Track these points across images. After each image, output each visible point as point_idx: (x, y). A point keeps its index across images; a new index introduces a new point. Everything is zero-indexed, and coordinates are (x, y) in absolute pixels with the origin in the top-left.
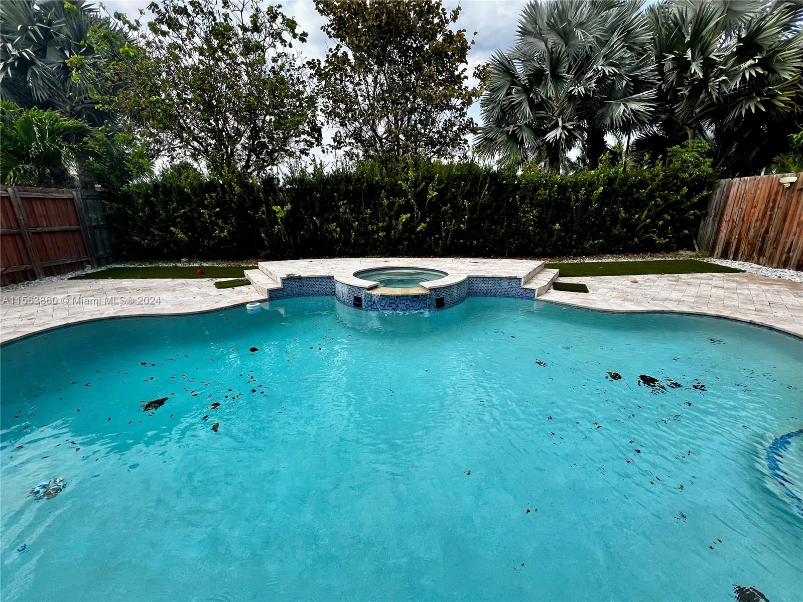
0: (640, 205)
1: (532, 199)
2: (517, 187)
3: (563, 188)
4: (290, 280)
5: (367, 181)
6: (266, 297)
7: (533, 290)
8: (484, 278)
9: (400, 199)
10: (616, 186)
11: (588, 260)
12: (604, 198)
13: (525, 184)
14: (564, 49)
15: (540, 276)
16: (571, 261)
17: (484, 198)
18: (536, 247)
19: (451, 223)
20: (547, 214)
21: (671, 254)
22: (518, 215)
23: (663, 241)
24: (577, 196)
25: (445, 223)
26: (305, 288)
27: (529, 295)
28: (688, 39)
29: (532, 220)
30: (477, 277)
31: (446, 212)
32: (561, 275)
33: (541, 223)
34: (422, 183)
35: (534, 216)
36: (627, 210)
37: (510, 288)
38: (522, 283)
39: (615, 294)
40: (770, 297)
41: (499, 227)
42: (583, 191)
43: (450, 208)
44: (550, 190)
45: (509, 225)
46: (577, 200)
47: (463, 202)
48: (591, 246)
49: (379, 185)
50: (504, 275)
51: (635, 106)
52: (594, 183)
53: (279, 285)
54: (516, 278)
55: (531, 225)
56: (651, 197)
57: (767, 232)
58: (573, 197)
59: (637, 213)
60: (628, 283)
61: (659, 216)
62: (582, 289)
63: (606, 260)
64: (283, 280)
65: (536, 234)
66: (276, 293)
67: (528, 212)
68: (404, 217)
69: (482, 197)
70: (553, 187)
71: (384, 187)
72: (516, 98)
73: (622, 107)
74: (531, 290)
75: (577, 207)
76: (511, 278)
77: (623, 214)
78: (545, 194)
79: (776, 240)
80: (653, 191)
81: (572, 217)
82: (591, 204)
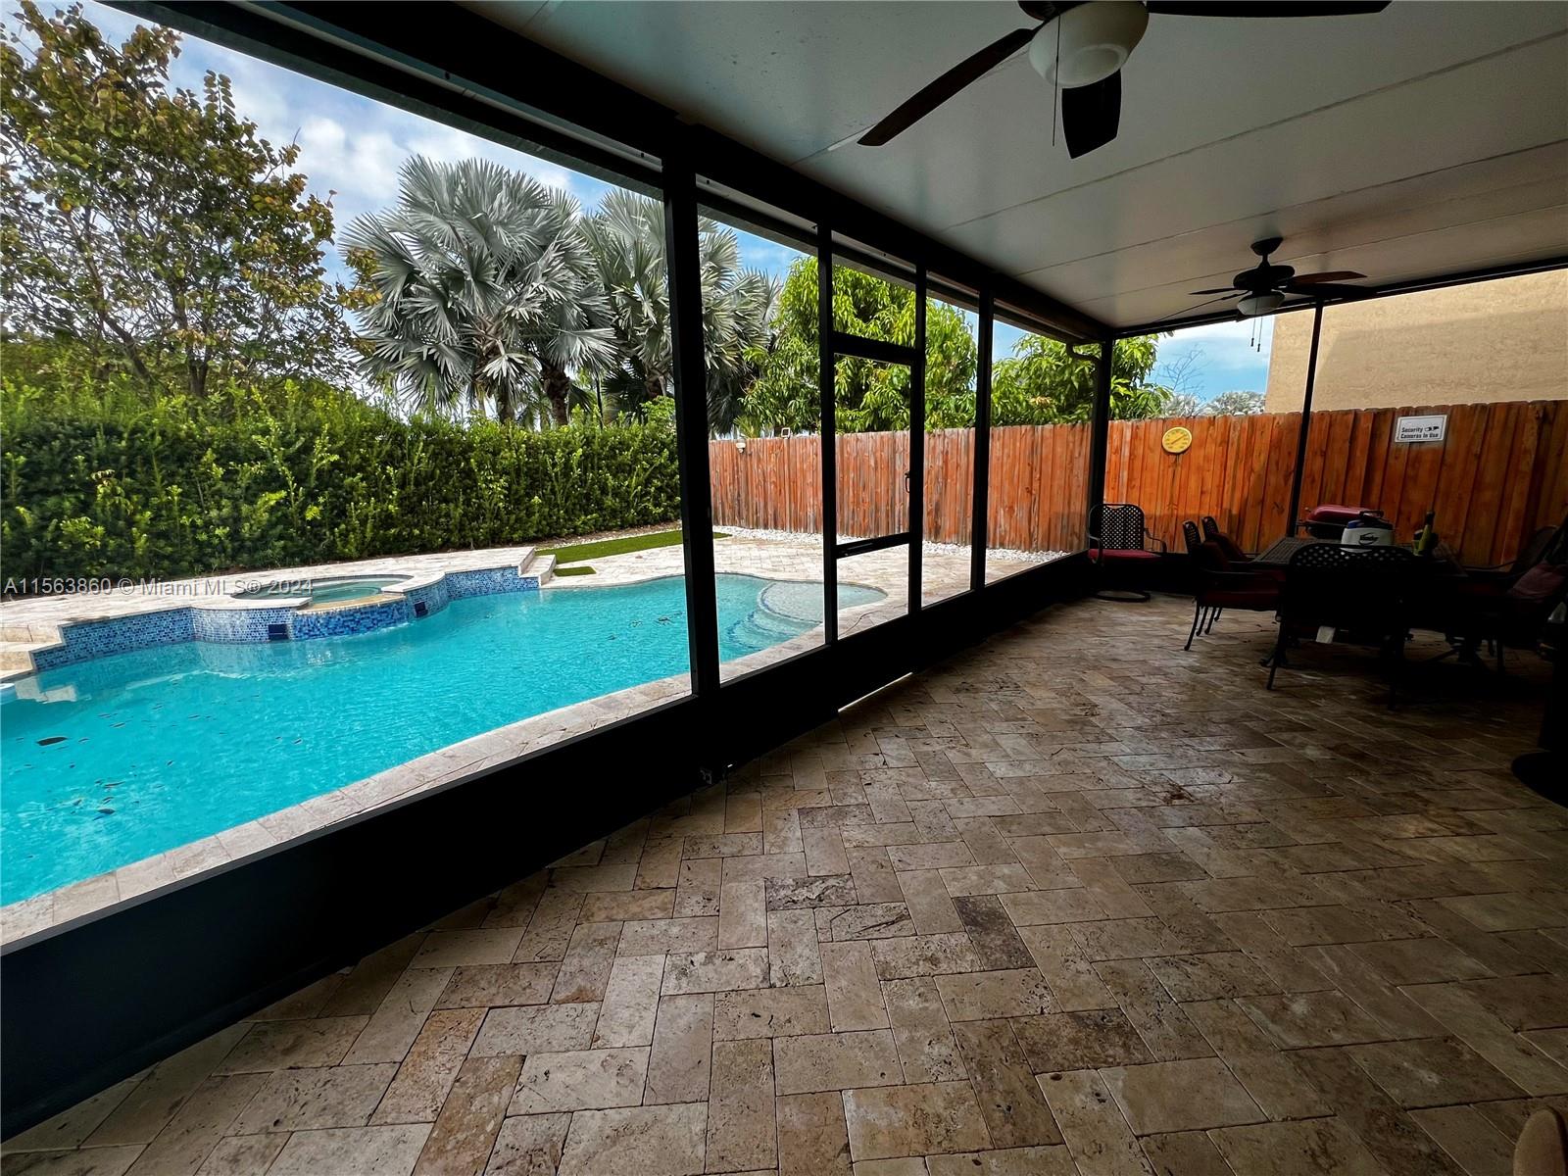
0: (625, 470)
1: (493, 465)
2: (470, 447)
3: (532, 449)
4: (76, 629)
5: (163, 434)
6: (28, 667)
7: (534, 579)
8: (467, 573)
9: (252, 465)
10: (596, 447)
11: (584, 542)
12: (587, 461)
13: (481, 442)
14: (486, 252)
15: (536, 564)
16: (564, 545)
17: (419, 462)
18: (514, 530)
19: (369, 503)
20: (519, 484)
21: (671, 525)
22: (476, 486)
23: (660, 510)
24: (553, 459)
25: (356, 503)
26: (119, 639)
27: (530, 585)
28: (633, 275)
29: (500, 493)
30: (457, 574)
31: (353, 488)
32: (558, 563)
33: (513, 498)
34: (297, 438)
35: (503, 487)
36: (615, 476)
37: (505, 581)
38: (520, 572)
39: (622, 571)
40: (743, 553)
41: (452, 506)
42: (559, 453)
43: (362, 480)
44: (517, 451)
45: (467, 502)
46: (554, 465)
47: (384, 469)
48: (584, 523)
49: (195, 441)
50: (495, 566)
51: (594, 344)
52: (569, 443)
53: (57, 640)
54: (510, 567)
55: (501, 500)
56: (636, 461)
57: (739, 495)
58: (549, 461)
59: (626, 480)
60: (634, 559)
61: (648, 482)
62: (587, 571)
63: (605, 539)
64: (65, 630)
65: (509, 513)
66: (49, 658)
67: (491, 481)
68: (273, 498)
69: (416, 461)
70: (519, 447)
71: (209, 445)
72: (427, 304)
73: (578, 343)
74: (532, 578)
75: (556, 474)
76: (504, 569)
77: (611, 482)
78: (512, 457)
79: (747, 504)
80: (636, 453)
81: (553, 487)
82: (572, 469)
